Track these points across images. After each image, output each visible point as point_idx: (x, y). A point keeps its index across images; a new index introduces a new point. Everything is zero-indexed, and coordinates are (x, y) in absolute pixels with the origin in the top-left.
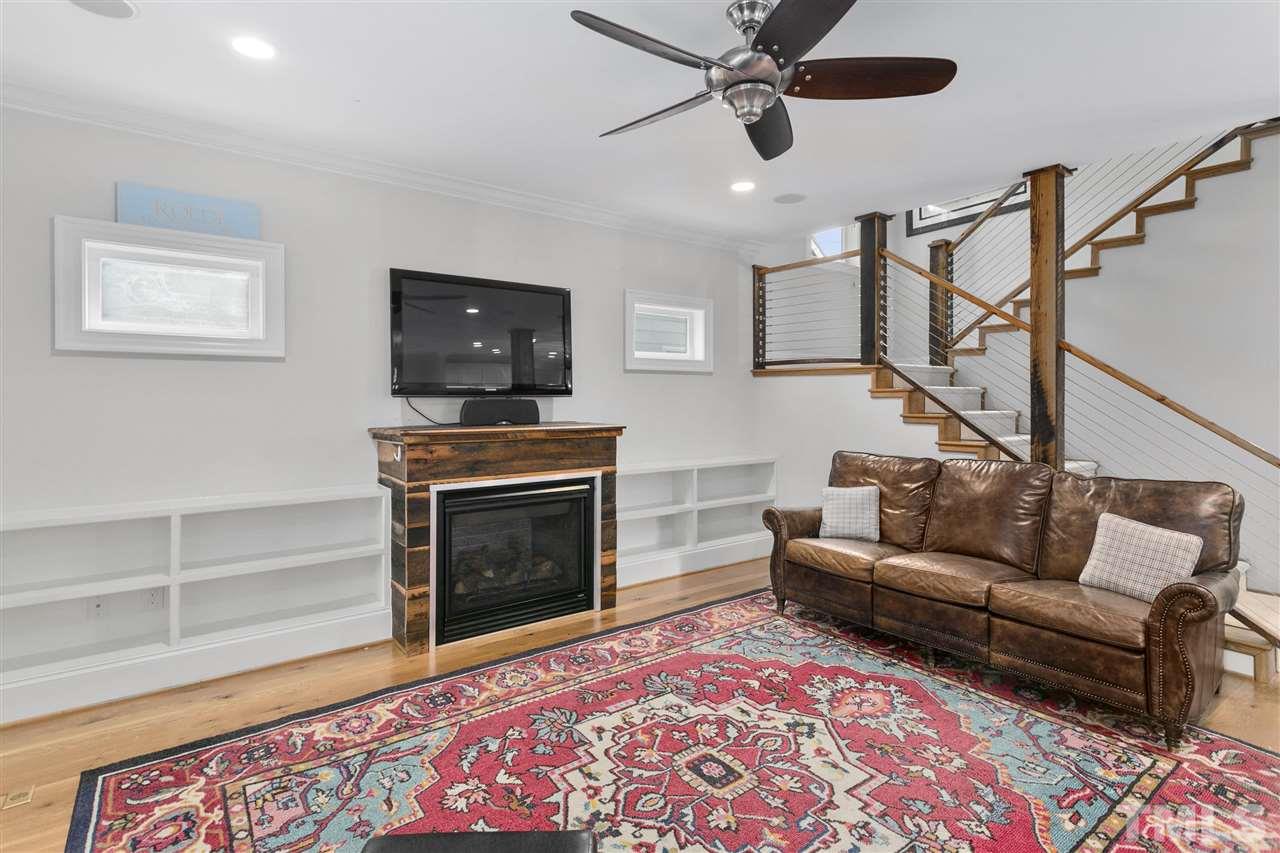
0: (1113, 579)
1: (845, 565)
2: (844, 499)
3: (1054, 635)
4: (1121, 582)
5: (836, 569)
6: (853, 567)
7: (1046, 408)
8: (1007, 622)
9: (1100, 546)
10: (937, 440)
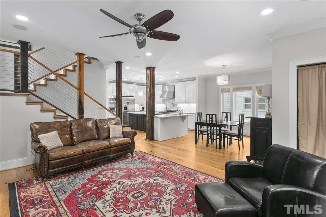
0: (115, 135)
1: (75, 152)
2: (49, 137)
3: (120, 146)
4: (117, 136)
5: (75, 154)
6: (78, 151)
7: (82, 106)
8: (114, 148)
9: (112, 131)
10: (53, 116)
